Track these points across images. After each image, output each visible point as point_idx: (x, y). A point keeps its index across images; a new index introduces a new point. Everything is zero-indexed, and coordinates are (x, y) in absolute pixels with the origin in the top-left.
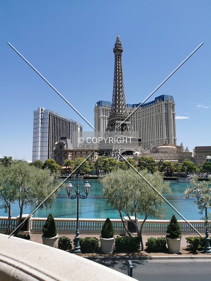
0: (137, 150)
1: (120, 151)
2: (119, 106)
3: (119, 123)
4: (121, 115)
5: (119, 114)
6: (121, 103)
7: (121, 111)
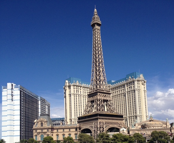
0: (120, 126)
1: (105, 128)
2: (99, 82)
3: (101, 99)
4: (102, 90)
5: (100, 90)
6: (101, 78)
7: (102, 87)
